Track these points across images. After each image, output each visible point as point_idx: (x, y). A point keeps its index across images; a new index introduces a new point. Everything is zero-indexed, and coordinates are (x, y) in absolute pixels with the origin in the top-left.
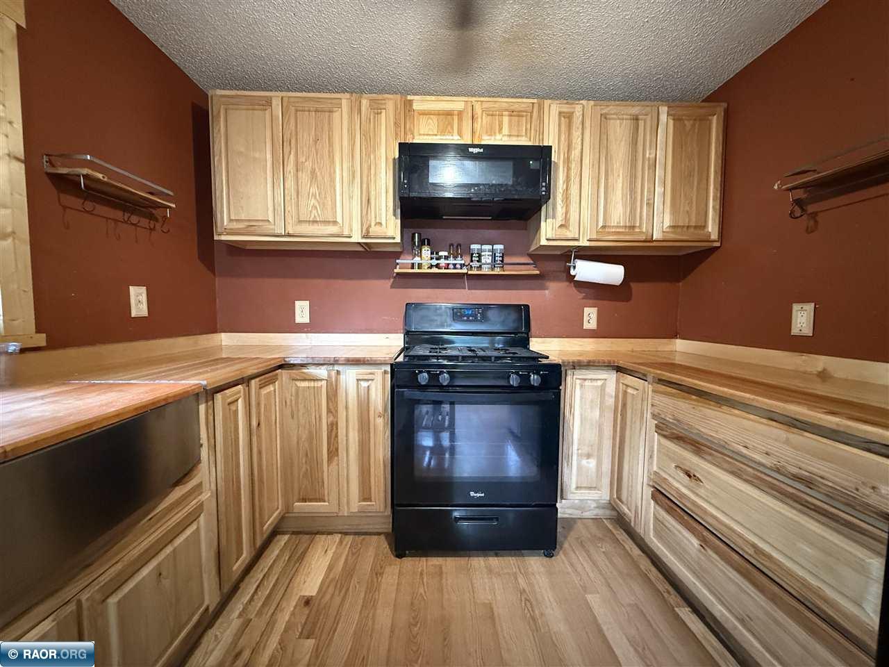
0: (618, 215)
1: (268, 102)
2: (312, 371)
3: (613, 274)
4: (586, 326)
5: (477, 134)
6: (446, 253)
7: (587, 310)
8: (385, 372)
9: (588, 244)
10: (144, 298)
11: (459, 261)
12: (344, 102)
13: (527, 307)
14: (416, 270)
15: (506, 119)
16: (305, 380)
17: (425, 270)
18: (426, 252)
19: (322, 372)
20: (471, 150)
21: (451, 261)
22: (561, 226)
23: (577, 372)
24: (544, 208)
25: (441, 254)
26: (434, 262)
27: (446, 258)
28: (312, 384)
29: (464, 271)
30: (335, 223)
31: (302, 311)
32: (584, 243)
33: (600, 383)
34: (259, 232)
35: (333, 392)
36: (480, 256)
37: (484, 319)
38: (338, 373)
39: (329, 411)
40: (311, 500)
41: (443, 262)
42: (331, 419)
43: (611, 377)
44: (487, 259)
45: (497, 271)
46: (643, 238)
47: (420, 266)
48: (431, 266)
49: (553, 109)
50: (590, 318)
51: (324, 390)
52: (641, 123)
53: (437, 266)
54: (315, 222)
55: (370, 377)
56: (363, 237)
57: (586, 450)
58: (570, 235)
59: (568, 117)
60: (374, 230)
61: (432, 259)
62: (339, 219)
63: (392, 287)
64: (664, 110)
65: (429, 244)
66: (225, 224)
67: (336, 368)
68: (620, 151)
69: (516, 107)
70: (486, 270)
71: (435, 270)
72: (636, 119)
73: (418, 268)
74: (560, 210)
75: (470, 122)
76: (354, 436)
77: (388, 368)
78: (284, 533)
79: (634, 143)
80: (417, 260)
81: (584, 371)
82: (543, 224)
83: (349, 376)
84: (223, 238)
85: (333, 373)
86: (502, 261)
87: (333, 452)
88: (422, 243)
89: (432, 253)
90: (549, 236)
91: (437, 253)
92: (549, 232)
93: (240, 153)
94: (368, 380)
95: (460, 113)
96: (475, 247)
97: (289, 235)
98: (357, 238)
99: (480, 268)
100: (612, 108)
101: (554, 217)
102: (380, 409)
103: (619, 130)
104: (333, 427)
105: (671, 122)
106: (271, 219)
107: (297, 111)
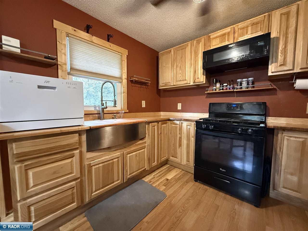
1: (170, 51)
2: (176, 122)
5: (235, 39)
6: (226, 84)
8: (194, 124)
9: (300, 71)
10: (145, 103)
11: (231, 87)
12: (189, 44)
14: (214, 91)
15: (250, 28)
16: (174, 124)
17: (217, 91)
18: (218, 85)
19: (178, 122)
20: (230, 46)
21: (228, 87)
22: (281, 66)
25: (224, 85)
26: (221, 88)
27: (226, 86)
28: (175, 125)
29: (233, 90)
31: (179, 106)
32: (297, 71)
34: (168, 85)
35: (181, 129)
36: (241, 84)
39: (179, 134)
40: (174, 157)
41: (225, 88)
44: (244, 84)
45: (249, 89)
47: (216, 90)
48: (220, 90)
49: (277, 14)
51: (178, 127)
53: (223, 89)
54: (181, 81)
55: (190, 125)
57: (290, 171)
59: (287, 14)
60: (197, 80)
62: (187, 79)
63: (206, 98)
65: (219, 82)
66: (161, 84)
67: (182, 122)
70: (244, 89)
73: (215, 91)
74: (280, 57)
75: (233, 34)
76: (185, 142)
78: (168, 164)
81: (291, 133)
82: (269, 66)
83: (185, 124)
84: (161, 88)
85: (181, 123)
86: (252, 84)
87: (180, 145)
88: (216, 82)
89: (220, 85)
90: (273, 71)
91: (223, 85)
92: (273, 69)
93: (164, 66)
94: (190, 126)
95: (229, 33)
96: (239, 80)
97: (174, 85)
98: (192, 83)
99: (241, 88)
101: (277, 62)
102: (193, 135)
104: (180, 138)
106: (170, 82)
107: (177, 51)
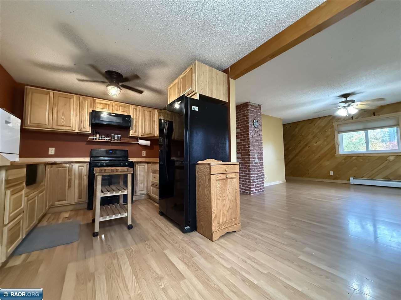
0: (147, 131)
1: (49, 93)
3: (148, 143)
4: (143, 155)
5: (113, 110)
7: (143, 152)
8: (87, 165)
9: (141, 136)
11: (108, 138)
12: (75, 97)
13: (127, 150)
14: (95, 140)
15: (121, 108)
16: (61, 167)
17: (98, 140)
18: (98, 136)
19: (67, 165)
20: (112, 114)
21: (106, 138)
22: (134, 132)
23: (138, 164)
24: (130, 128)
25: (103, 136)
26: (100, 138)
27: (104, 137)
28: (65, 168)
29: (109, 141)
30: (70, 127)
32: (140, 136)
33: (143, 167)
34: (43, 127)
35: (70, 170)
36: (114, 137)
37: (116, 153)
38: (72, 165)
39: (69, 175)
40: (61, 201)
41: (103, 138)
42: (70, 177)
43: (146, 165)
44: (116, 138)
45: (119, 141)
46: (153, 136)
47: (96, 139)
49: (132, 107)
50: (144, 153)
51: (68, 169)
52: (152, 112)
53: (101, 139)
54: (63, 126)
55: (83, 166)
56: (79, 131)
57: (141, 182)
58: (137, 134)
59: (136, 109)
60: (83, 129)
61: (100, 137)
63: (86, 144)
64: (156, 111)
65: (99, 134)
67: (72, 164)
68: (148, 118)
69: (123, 105)
70: (116, 141)
71: (100, 140)
72: (151, 112)
74: (134, 129)
75: (112, 107)
76: (77, 182)
77: (88, 164)
79: (150, 116)
80: (95, 137)
81: (140, 164)
82: (130, 131)
83: (76, 166)
84: (27, 128)
85: (71, 166)
86: (121, 139)
87: (69, 186)
88: (96, 133)
89: (100, 136)
91: (101, 136)
92: (131, 133)
95: (109, 104)
96: (113, 135)
97: (53, 129)
98: (77, 131)
99: (114, 140)
100: (145, 109)
101: (133, 130)
102: (86, 173)
103: (147, 113)
104: (70, 180)
105: (158, 113)
106: (47, 124)
107: (58, 97)
